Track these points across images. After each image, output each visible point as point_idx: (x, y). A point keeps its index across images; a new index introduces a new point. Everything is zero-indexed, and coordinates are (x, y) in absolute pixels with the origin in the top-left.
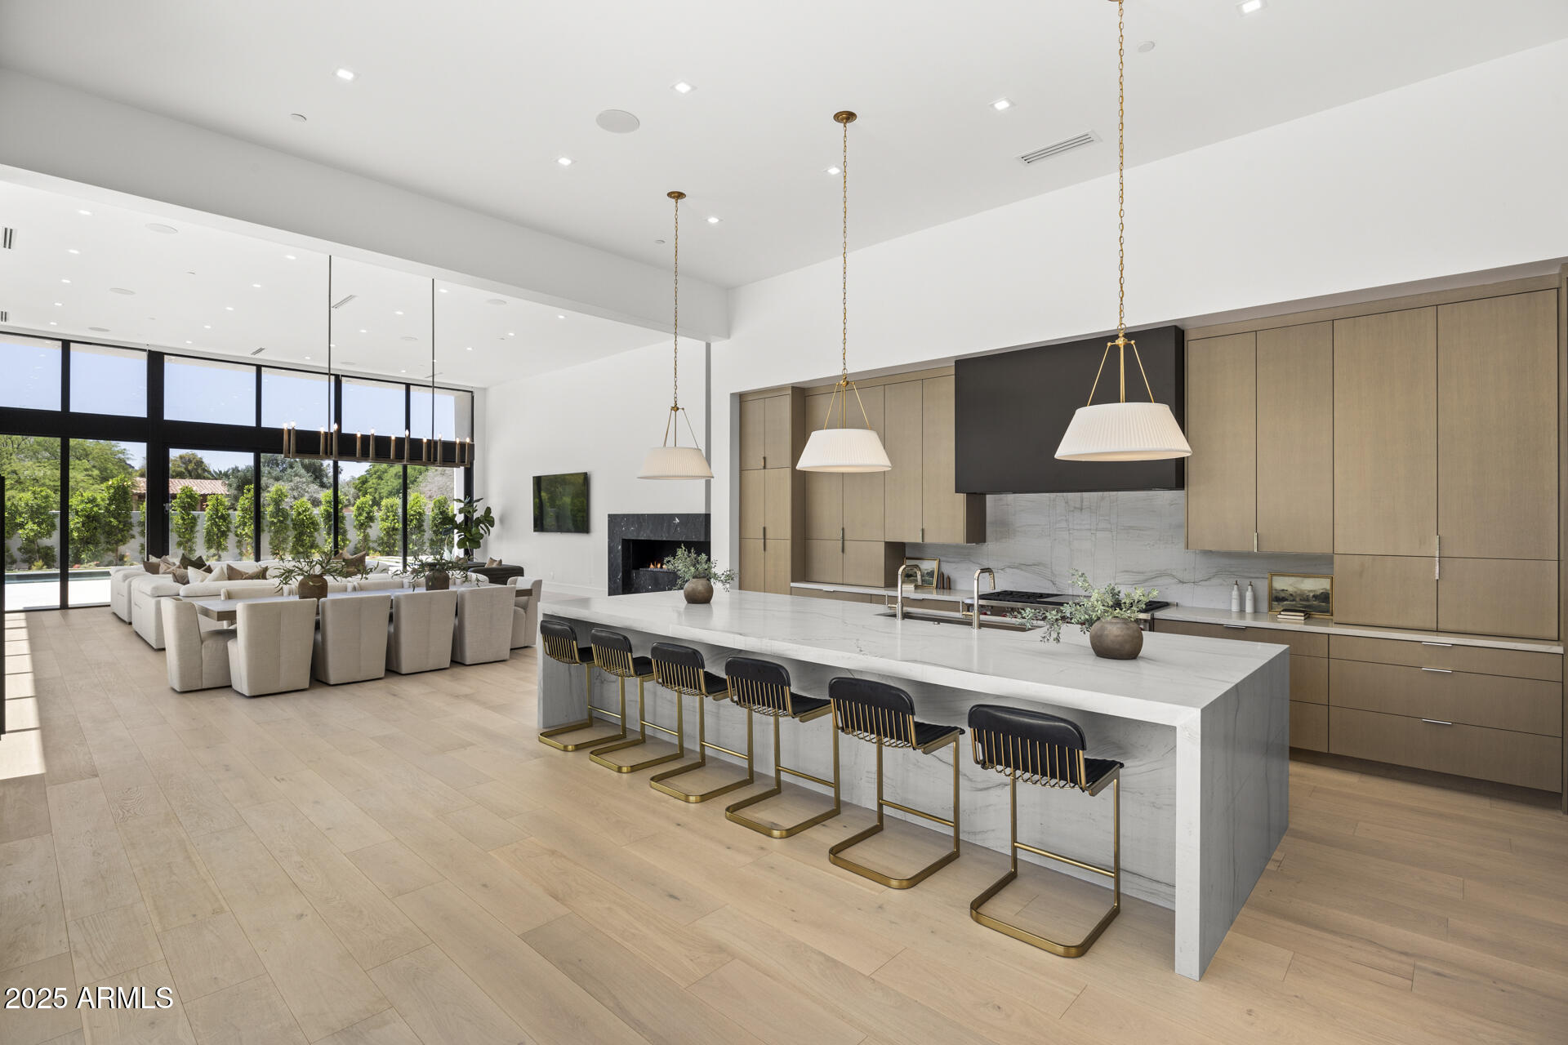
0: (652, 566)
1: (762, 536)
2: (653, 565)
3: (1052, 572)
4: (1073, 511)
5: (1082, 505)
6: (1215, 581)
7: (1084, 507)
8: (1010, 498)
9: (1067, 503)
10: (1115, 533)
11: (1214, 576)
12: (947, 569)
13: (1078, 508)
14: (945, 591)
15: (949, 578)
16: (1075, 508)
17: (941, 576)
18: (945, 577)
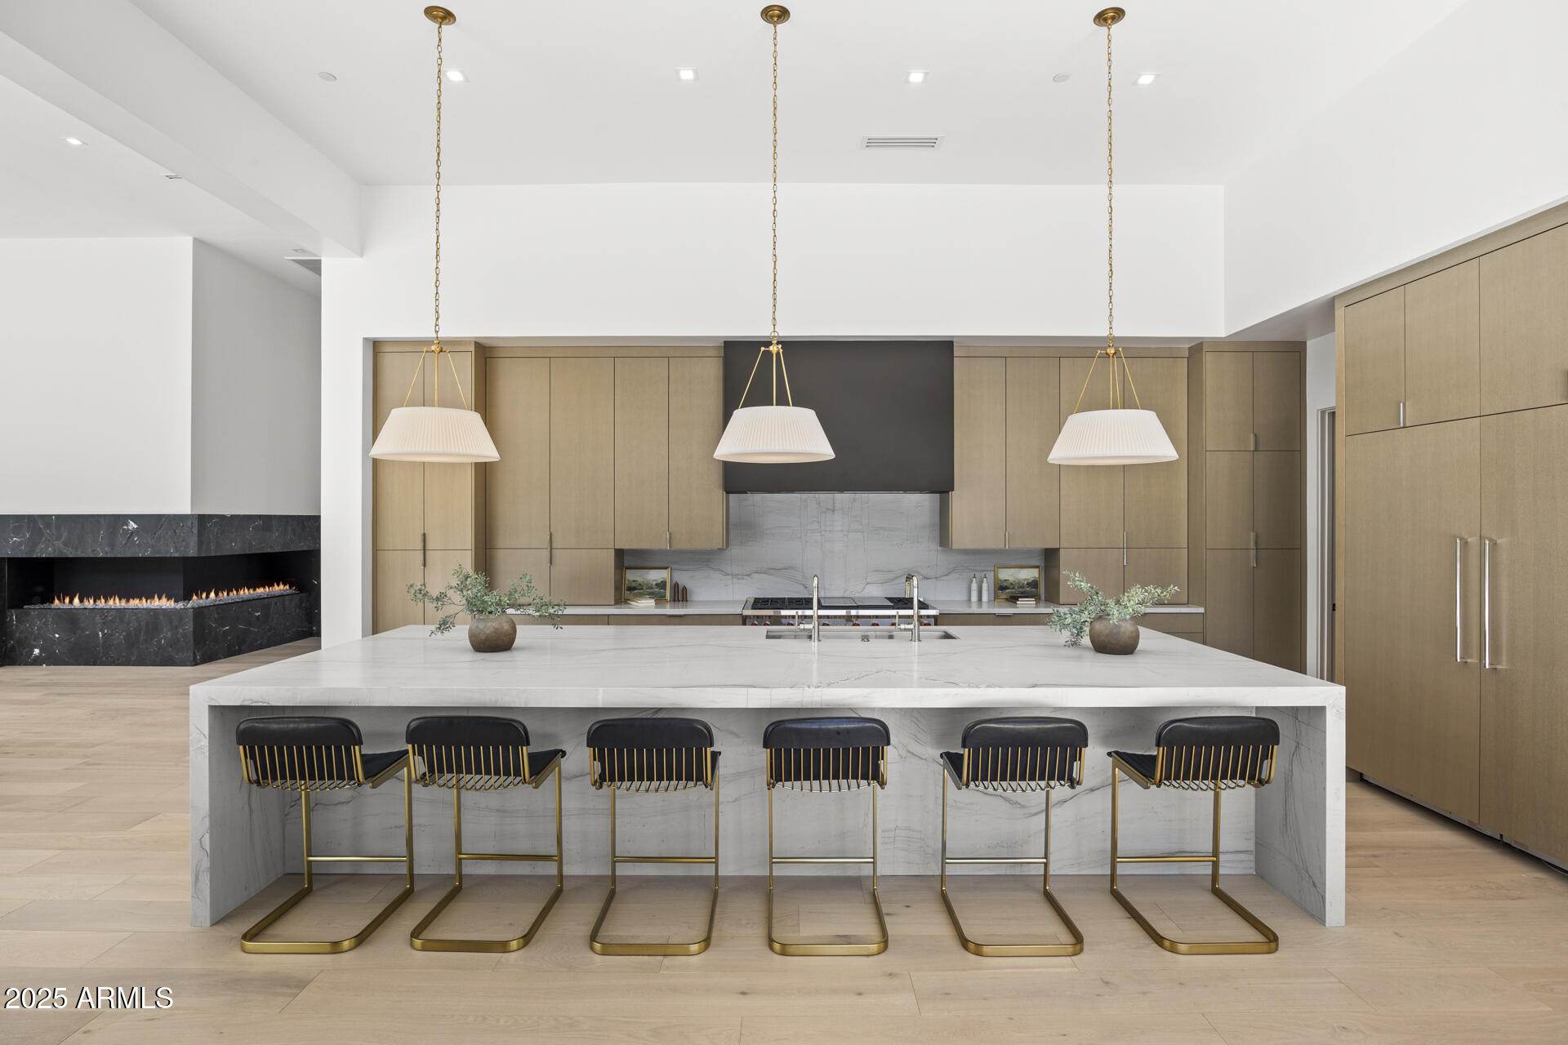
0: (195, 597)
1: (420, 546)
2: (197, 595)
3: (803, 576)
4: (825, 512)
5: (834, 506)
6: (952, 576)
7: (836, 508)
8: (758, 497)
9: (819, 504)
10: (866, 535)
11: (954, 570)
12: (683, 578)
13: (830, 510)
14: (677, 604)
15: (685, 589)
16: (828, 509)
17: (676, 586)
18: (680, 588)
